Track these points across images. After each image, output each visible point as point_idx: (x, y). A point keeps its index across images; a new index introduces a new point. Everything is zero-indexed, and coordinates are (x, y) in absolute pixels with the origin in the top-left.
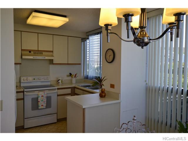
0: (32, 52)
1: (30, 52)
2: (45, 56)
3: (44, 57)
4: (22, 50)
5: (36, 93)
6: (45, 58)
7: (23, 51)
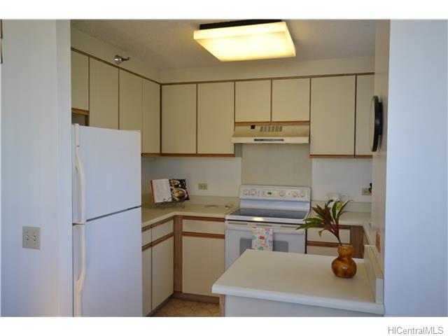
0: (258, 128)
1: (253, 127)
2: (282, 136)
3: (280, 138)
4: (237, 124)
5: (250, 227)
6: (282, 140)
7: (238, 126)
